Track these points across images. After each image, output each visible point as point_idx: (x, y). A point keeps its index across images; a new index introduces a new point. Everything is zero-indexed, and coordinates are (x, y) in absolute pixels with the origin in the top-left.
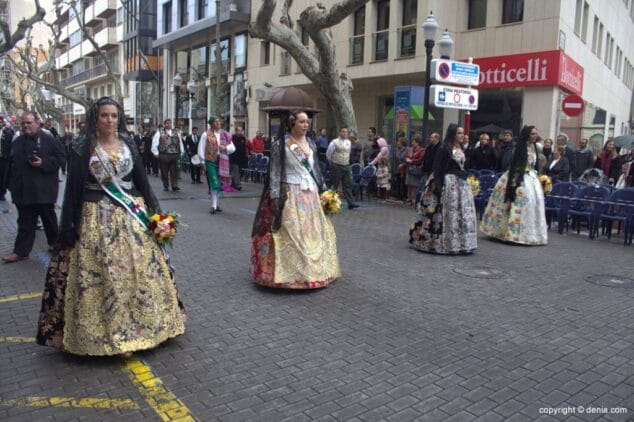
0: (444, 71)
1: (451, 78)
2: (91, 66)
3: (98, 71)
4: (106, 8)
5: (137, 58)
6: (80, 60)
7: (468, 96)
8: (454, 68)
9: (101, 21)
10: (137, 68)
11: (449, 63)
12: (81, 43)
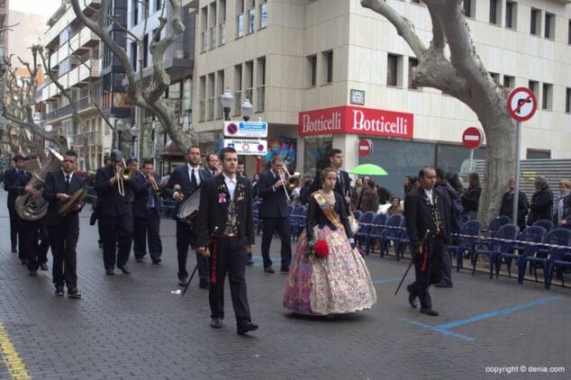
0: (232, 129)
1: (239, 134)
2: (79, 98)
3: (84, 103)
4: (89, 39)
5: (111, 95)
6: (68, 90)
7: (257, 145)
8: (241, 126)
9: (87, 51)
10: (110, 105)
11: (237, 124)
12: (68, 73)
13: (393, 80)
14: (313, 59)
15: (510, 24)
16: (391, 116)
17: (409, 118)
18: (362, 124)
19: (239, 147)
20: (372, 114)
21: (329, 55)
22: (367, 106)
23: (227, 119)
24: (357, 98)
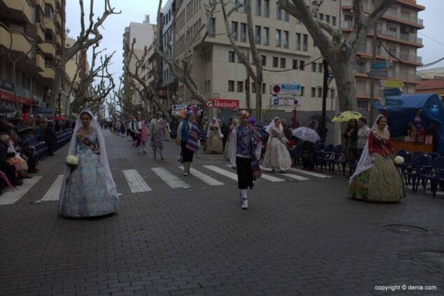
13: (232, 89)
14: (206, 82)
15: (283, 65)
16: (230, 101)
17: (237, 102)
18: (218, 105)
19: (177, 113)
20: (222, 101)
21: (209, 81)
22: (221, 98)
23: (174, 104)
24: (216, 96)
